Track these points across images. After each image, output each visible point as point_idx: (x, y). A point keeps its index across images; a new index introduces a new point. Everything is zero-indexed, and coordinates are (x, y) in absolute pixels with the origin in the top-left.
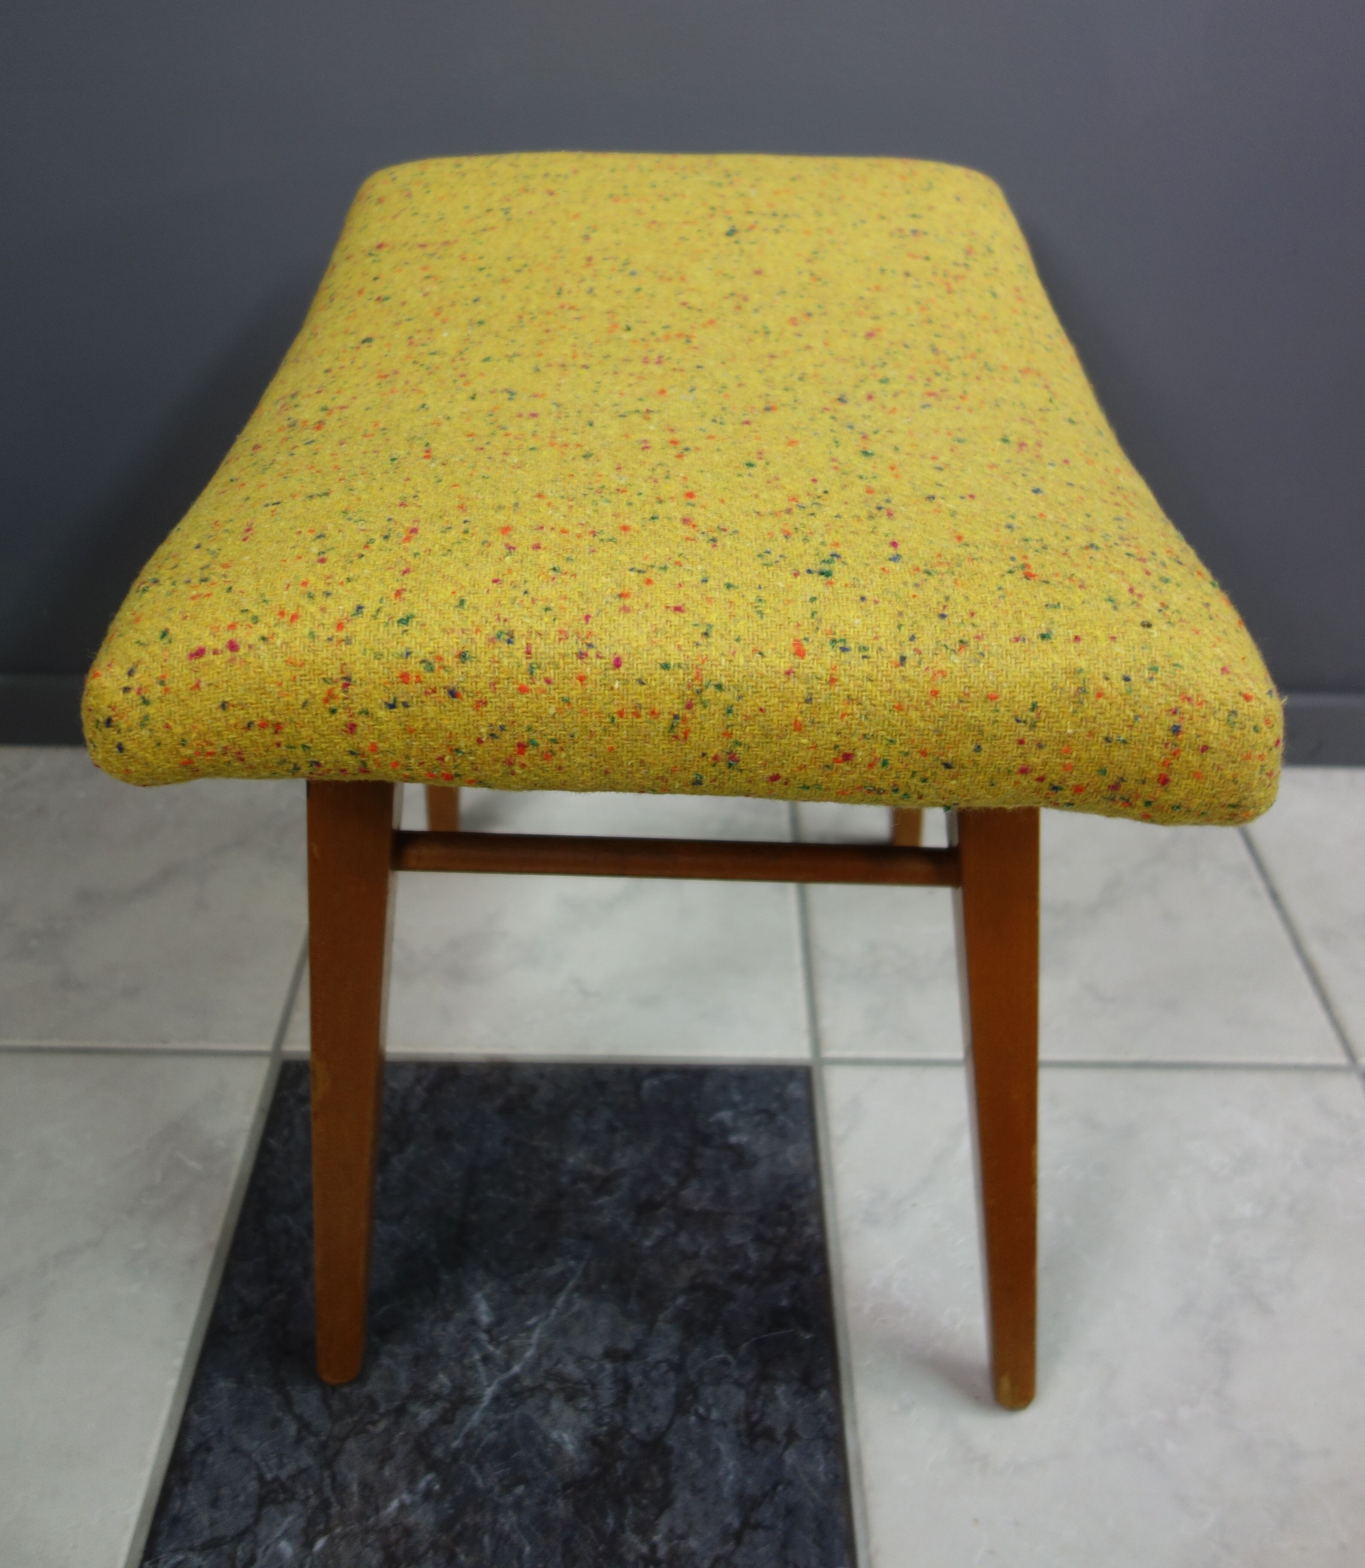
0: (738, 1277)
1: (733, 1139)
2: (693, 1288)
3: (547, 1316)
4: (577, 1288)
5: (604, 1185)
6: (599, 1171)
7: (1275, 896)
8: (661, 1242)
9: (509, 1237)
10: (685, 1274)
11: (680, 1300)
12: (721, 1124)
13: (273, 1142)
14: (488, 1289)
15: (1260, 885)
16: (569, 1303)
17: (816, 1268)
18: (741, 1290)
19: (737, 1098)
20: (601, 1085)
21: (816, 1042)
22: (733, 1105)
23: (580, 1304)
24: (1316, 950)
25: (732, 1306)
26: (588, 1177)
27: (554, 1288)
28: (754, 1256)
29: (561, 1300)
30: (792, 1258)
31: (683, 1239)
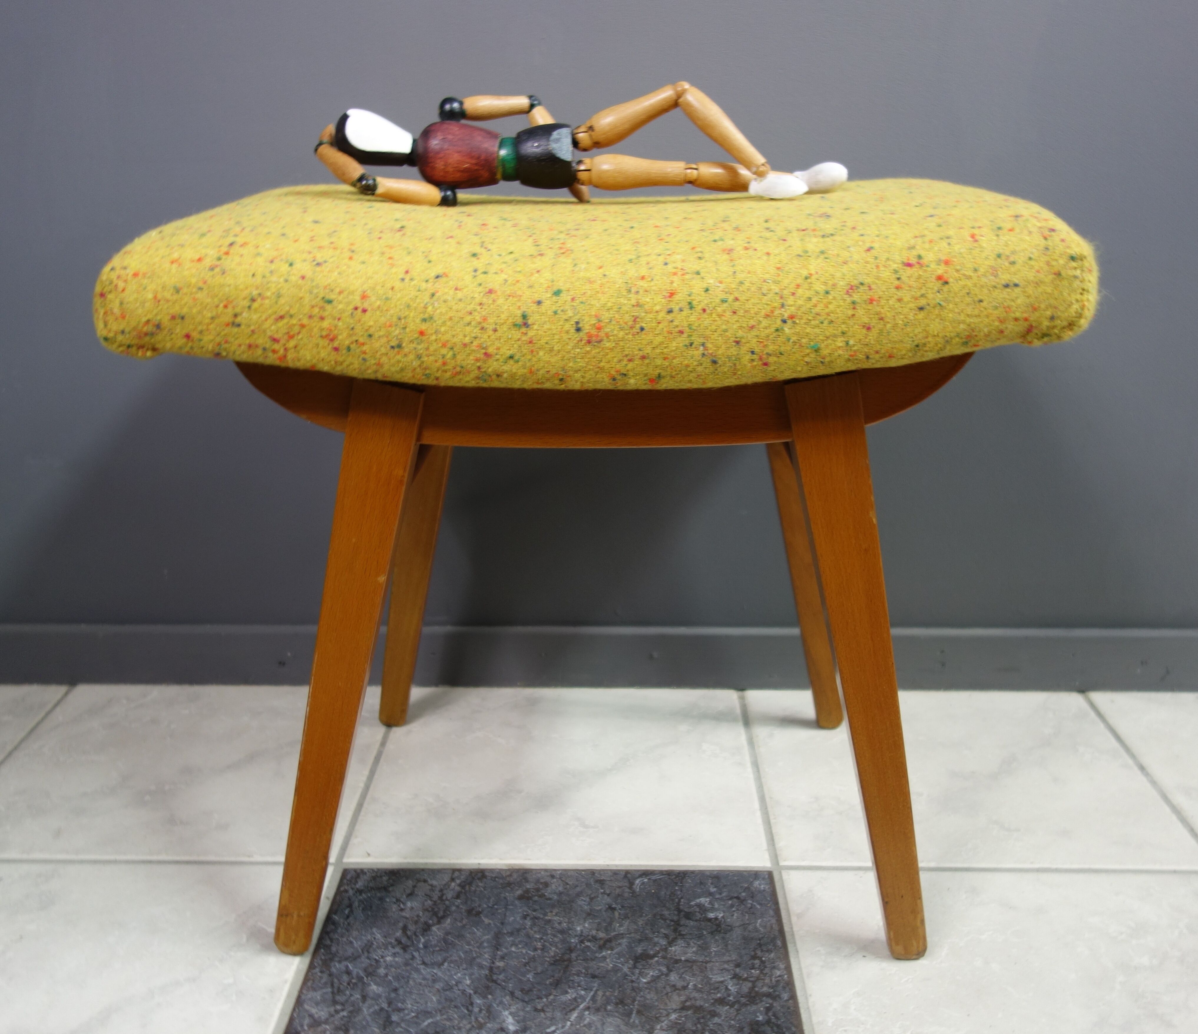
0: (721, 1001)
1: (711, 915)
2: (683, 1008)
3: (563, 1027)
4: (588, 1008)
5: (605, 944)
6: (601, 935)
7: (1142, 768)
8: (655, 979)
9: (530, 976)
10: (676, 1001)
11: (673, 1016)
12: (699, 905)
13: (336, 917)
14: (513, 1009)
15: (1130, 762)
16: (581, 1017)
17: (785, 996)
18: (723, 1010)
19: (713, 890)
20: (601, 882)
21: (775, 857)
22: (711, 894)
23: (589, 1018)
24: (1180, 799)
25: (716, 1020)
26: (594, 939)
27: (568, 1008)
28: (733, 989)
29: (574, 1015)
30: (765, 989)
31: (673, 977)
